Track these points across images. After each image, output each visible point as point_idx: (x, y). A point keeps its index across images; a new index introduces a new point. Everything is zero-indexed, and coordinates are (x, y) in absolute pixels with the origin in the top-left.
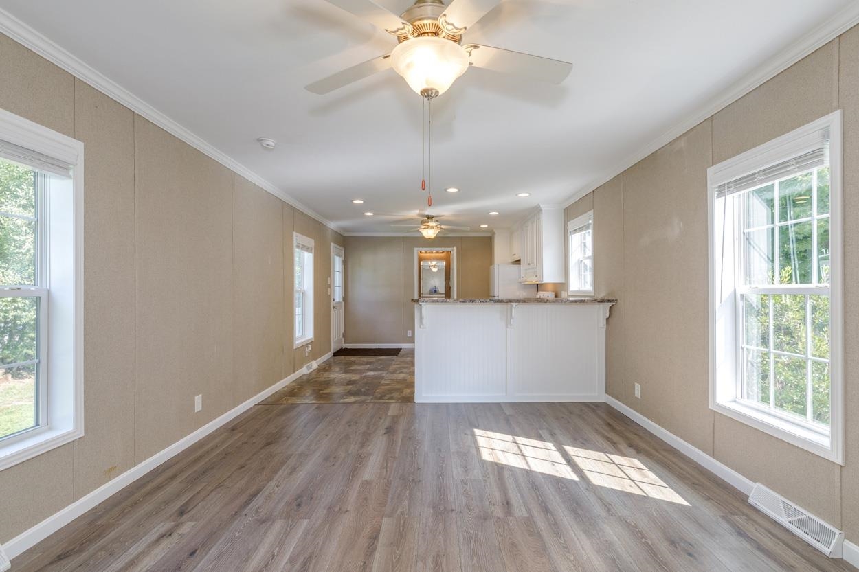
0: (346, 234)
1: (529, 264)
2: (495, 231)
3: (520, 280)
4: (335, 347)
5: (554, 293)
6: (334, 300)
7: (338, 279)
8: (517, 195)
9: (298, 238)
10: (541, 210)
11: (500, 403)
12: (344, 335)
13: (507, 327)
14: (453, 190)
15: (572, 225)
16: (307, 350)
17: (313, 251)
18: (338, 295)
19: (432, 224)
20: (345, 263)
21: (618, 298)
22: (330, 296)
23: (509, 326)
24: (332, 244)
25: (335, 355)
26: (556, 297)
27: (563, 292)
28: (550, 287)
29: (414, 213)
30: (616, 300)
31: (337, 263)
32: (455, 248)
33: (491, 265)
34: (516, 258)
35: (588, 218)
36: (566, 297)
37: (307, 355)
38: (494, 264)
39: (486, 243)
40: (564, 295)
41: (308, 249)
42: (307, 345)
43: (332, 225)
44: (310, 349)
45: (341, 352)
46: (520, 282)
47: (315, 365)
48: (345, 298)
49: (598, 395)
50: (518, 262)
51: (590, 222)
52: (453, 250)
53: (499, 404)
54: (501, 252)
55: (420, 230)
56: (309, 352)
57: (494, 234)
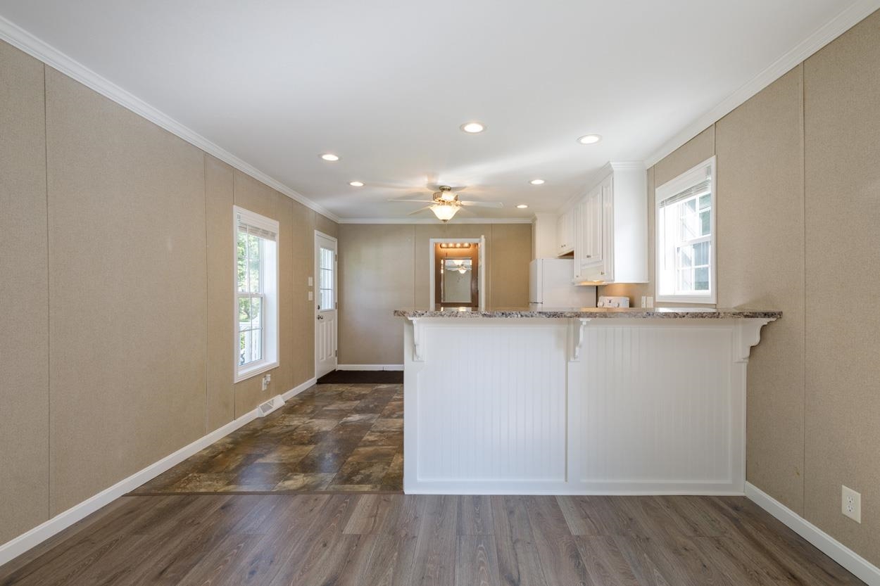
0: (340, 221)
1: (588, 257)
2: (537, 215)
3: (573, 281)
4: (320, 369)
5: (628, 299)
6: (319, 308)
7: (327, 279)
8: (579, 139)
9: (241, 214)
10: (612, 172)
11: (554, 496)
12: (338, 353)
13: (567, 360)
14: (473, 128)
15: (662, 192)
16: (264, 381)
17: (277, 237)
18: (327, 301)
19: (447, 196)
20: (339, 260)
21: (784, 309)
22: (313, 302)
23: (572, 359)
24: (316, 232)
25: (320, 381)
26: (631, 305)
27: (644, 298)
28: (620, 290)
29: (420, 184)
30: (780, 314)
31: (326, 259)
32: (483, 236)
33: (531, 260)
34: (566, 251)
35: (704, 173)
36: (650, 305)
37: (264, 388)
38: (534, 258)
39: (526, 232)
40: (646, 303)
41: (266, 234)
42: (264, 375)
43: (317, 206)
44: (269, 379)
45: (333, 377)
46: (574, 284)
47: (279, 401)
48: (340, 304)
49: (733, 484)
50: (570, 255)
51: (710, 178)
52: (480, 241)
53: (553, 499)
54: (545, 243)
55: (431, 208)
56: (269, 384)
57: (535, 219)
